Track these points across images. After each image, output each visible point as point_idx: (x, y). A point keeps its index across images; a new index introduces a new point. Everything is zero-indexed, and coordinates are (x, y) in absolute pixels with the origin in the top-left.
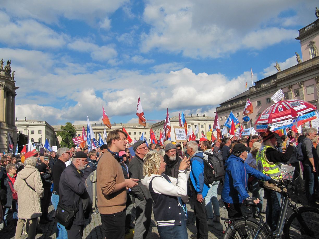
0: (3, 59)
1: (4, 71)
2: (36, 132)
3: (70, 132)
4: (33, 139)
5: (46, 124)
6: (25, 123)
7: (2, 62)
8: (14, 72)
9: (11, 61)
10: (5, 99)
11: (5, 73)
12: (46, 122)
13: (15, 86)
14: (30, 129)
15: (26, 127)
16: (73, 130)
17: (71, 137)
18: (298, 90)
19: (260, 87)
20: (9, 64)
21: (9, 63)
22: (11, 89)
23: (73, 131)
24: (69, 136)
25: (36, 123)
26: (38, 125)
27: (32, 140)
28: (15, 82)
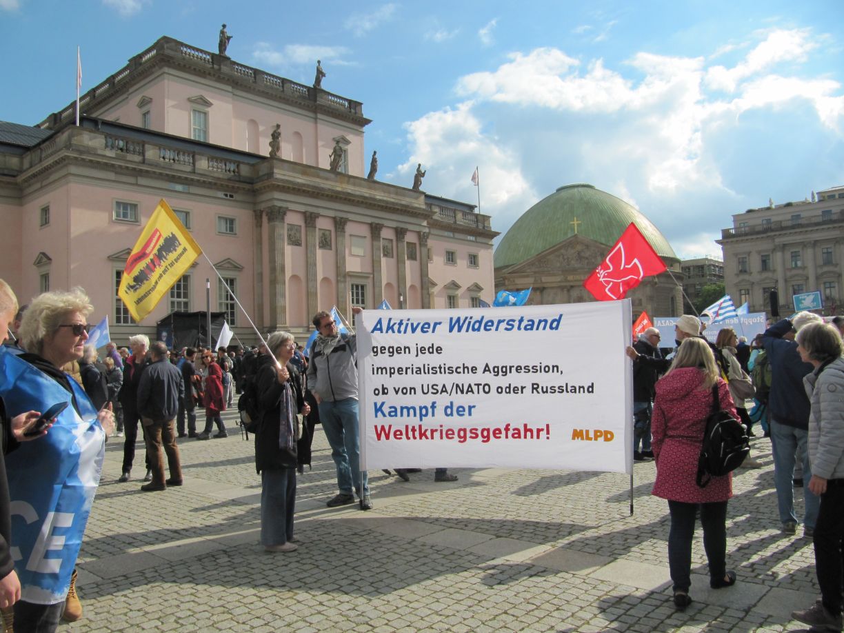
18: (327, 233)
19: (143, 154)
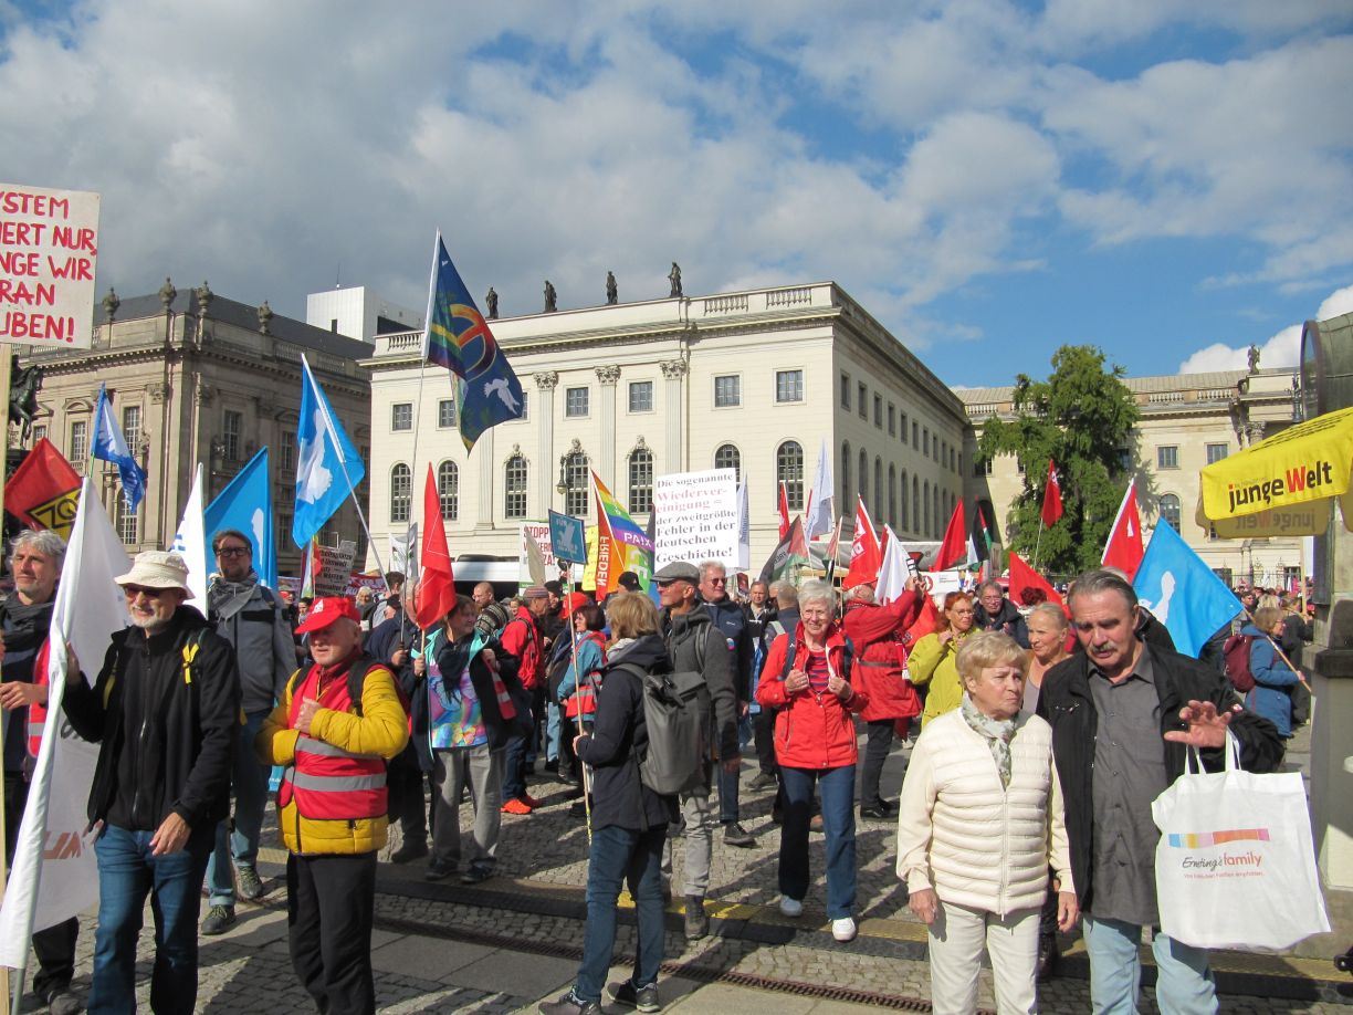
2: (757, 386)
4: (737, 453)
5: (837, 313)
6: (670, 311)
12: (839, 295)
14: (709, 360)
15: (674, 344)
16: (1111, 402)
17: (1099, 467)
23: (1115, 412)
24: (1083, 454)
25: (758, 304)
26: (771, 327)
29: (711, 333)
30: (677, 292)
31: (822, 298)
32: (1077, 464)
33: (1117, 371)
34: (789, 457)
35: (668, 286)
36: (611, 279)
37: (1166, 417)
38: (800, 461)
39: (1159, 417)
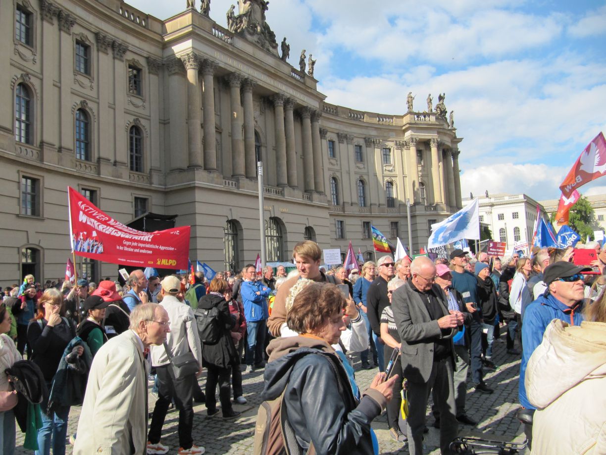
0: (430, 95)
1: (434, 114)
2: (508, 216)
3: (579, 212)
5: (525, 200)
6: (487, 201)
7: (429, 100)
8: (453, 112)
9: (444, 94)
10: (441, 164)
11: (437, 119)
12: (525, 196)
13: (455, 137)
14: (497, 211)
15: (488, 207)
16: (585, 206)
17: (583, 222)
20: (442, 101)
21: (441, 98)
22: (450, 144)
23: (586, 209)
24: (578, 220)
25: (507, 199)
26: (511, 203)
27: (502, 232)
28: (455, 129)
29: (496, 205)
30: (487, 196)
31: (521, 197)
32: (577, 223)
33: (586, 198)
34: (516, 230)
35: (485, 195)
36: (471, 193)
37: (600, 208)
38: (519, 231)
39: (598, 208)
